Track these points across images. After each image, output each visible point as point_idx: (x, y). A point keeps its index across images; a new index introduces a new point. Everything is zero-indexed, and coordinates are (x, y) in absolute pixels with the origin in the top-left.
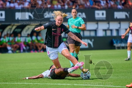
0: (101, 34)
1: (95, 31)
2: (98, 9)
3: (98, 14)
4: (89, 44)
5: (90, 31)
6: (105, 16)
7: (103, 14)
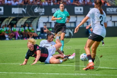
1: (75, 23)
2: (77, 6)
3: (77, 10)
5: (71, 22)
6: (82, 11)
7: (81, 10)
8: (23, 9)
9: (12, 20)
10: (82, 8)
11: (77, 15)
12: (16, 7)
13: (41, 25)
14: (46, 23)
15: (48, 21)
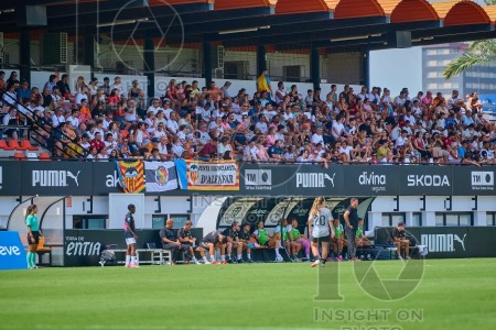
0: (482, 221)
1: (471, 214)
2: (477, 169)
4: (456, 243)
5: (459, 214)
6: (492, 183)
7: (488, 178)
8: (327, 176)
9: (295, 208)
10: (491, 174)
11: (476, 194)
12: (307, 169)
13: (377, 221)
14: (390, 215)
15: (398, 209)
